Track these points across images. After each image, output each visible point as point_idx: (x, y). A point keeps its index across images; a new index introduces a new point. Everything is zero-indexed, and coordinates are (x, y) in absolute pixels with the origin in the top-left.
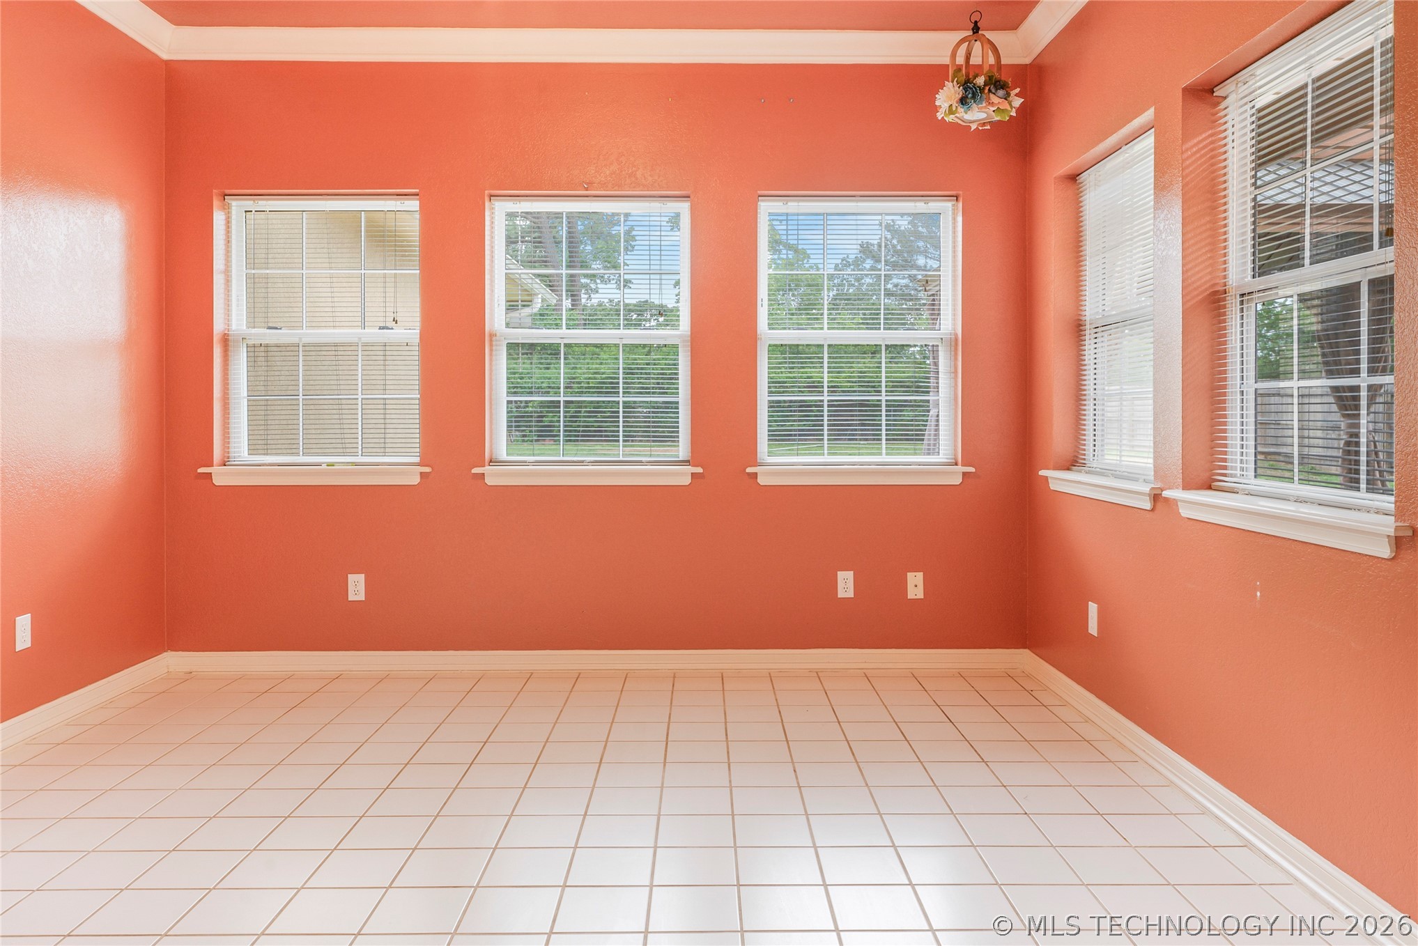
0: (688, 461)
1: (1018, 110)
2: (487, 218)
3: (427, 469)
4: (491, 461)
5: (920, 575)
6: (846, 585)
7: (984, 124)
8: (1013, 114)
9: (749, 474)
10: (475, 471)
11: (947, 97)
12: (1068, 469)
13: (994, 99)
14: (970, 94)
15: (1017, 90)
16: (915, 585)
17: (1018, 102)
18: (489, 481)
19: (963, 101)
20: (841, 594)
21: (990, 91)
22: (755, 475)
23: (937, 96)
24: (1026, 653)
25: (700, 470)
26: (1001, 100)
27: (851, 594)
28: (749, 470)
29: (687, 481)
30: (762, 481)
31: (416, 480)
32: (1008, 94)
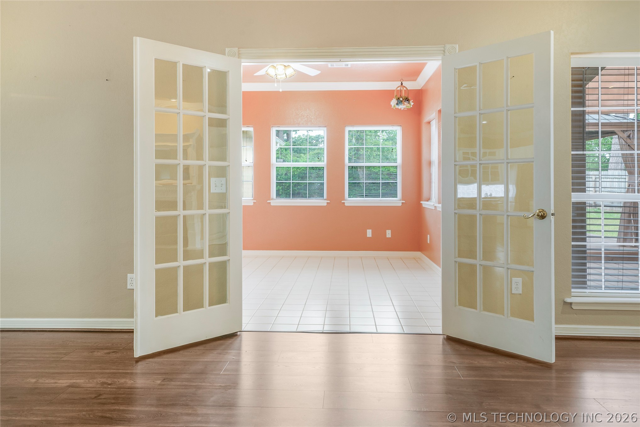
0: (326, 199)
1: (412, 106)
2: (271, 132)
3: (255, 201)
4: (272, 199)
5: (390, 231)
6: (369, 233)
7: (405, 108)
8: (411, 106)
9: (343, 203)
10: (268, 201)
11: (394, 102)
12: (428, 201)
13: (405, 103)
14: (399, 102)
15: (412, 101)
16: (389, 234)
17: (412, 104)
18: (272, 204)
19: (397, 104)
20: (368, 236)
21: (404, 101)
22: (344, 203)
23: (391, 102)
24: (419, 252)
25: (329, 201)
26: (407, 104)
27: (371, 236)
28: (342, 202)
29: (325, 204)
30: (346, 204)
31: (252, 204)
32: (409, 102)
